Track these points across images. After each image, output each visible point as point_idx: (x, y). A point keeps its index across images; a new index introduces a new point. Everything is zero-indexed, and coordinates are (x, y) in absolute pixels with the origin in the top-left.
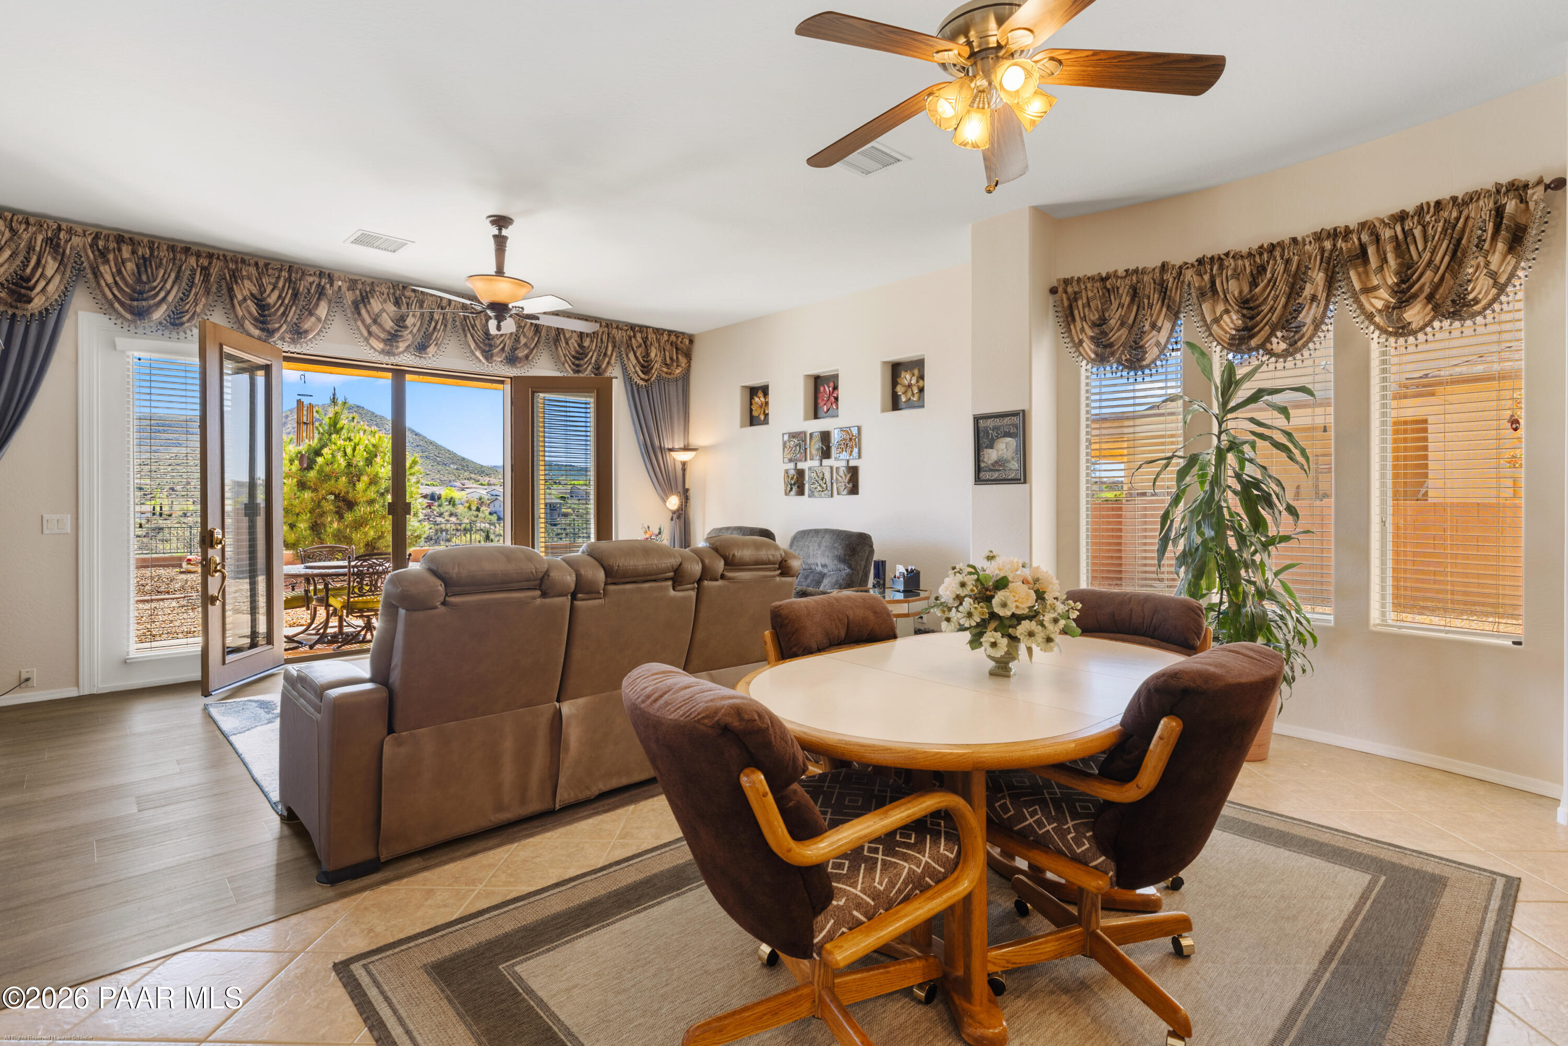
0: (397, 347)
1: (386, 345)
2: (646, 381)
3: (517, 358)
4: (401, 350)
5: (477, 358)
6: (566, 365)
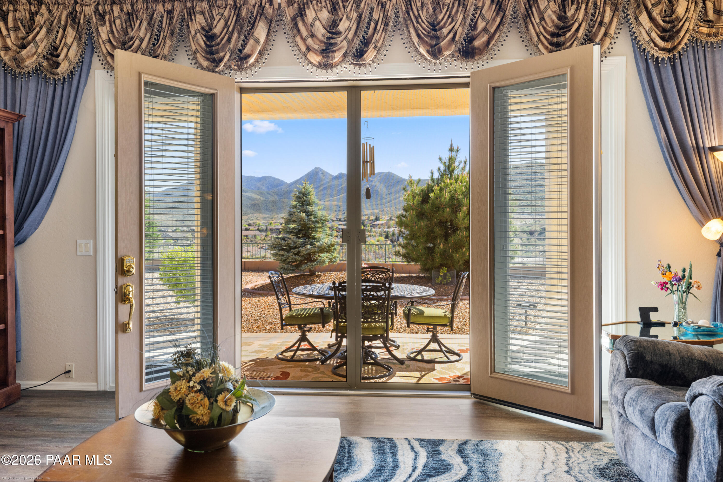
0: (333, 58)
1: (324, 57)
2: (669, 51)
3: (474, 48)
4: (336, 60)
5: (422, 56)
6: (540, 46)
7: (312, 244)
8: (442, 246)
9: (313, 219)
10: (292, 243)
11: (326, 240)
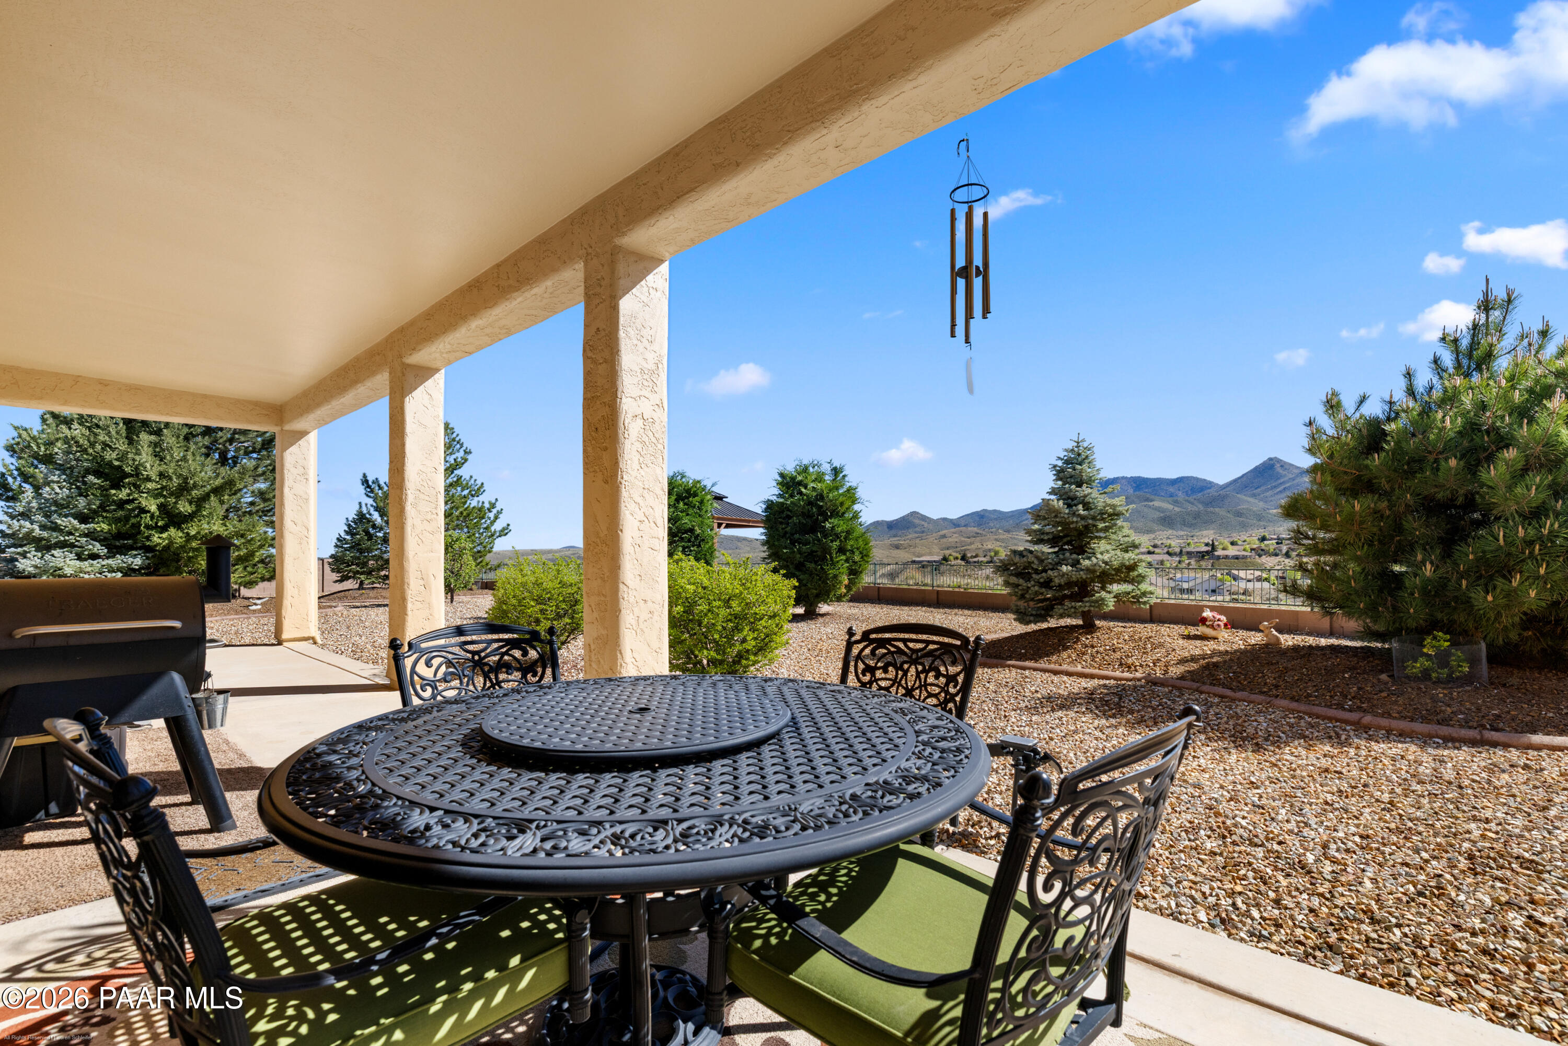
7: (1075, 564)
8: (1428, 570)
9: (1082, 512)
10: (1036, 562)
11: (1106, 557)
